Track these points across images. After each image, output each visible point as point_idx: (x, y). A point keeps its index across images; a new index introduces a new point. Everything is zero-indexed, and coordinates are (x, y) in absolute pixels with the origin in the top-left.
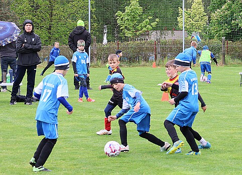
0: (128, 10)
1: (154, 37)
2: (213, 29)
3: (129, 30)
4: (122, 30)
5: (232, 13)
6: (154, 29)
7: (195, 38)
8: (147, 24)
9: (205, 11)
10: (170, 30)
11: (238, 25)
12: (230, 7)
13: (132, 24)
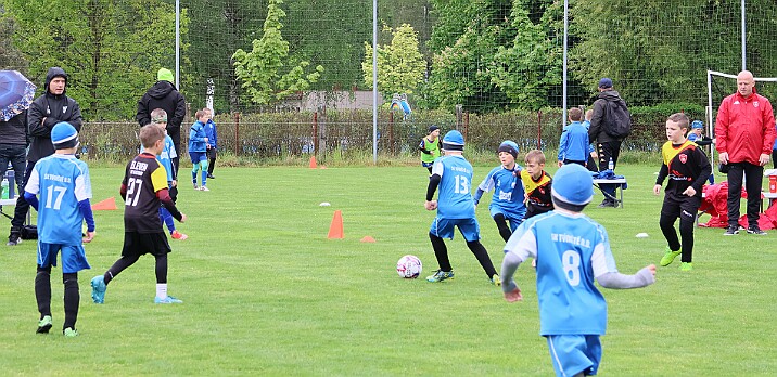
0: (258, 46)
1: (312, 103)
2: (436, 88)
3: (260, 88)
4: (245, 89)
5: (478, 54)
6: (313, 87)
7: (399, 106)
8: (298, 75)
9: (420, 50)
10: (348, 89)
11: (489, 79)
12: (473, 41)
13: (266, 77)
